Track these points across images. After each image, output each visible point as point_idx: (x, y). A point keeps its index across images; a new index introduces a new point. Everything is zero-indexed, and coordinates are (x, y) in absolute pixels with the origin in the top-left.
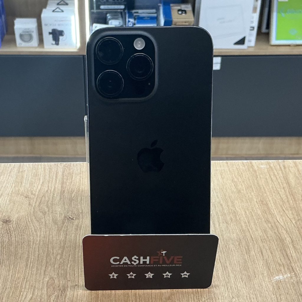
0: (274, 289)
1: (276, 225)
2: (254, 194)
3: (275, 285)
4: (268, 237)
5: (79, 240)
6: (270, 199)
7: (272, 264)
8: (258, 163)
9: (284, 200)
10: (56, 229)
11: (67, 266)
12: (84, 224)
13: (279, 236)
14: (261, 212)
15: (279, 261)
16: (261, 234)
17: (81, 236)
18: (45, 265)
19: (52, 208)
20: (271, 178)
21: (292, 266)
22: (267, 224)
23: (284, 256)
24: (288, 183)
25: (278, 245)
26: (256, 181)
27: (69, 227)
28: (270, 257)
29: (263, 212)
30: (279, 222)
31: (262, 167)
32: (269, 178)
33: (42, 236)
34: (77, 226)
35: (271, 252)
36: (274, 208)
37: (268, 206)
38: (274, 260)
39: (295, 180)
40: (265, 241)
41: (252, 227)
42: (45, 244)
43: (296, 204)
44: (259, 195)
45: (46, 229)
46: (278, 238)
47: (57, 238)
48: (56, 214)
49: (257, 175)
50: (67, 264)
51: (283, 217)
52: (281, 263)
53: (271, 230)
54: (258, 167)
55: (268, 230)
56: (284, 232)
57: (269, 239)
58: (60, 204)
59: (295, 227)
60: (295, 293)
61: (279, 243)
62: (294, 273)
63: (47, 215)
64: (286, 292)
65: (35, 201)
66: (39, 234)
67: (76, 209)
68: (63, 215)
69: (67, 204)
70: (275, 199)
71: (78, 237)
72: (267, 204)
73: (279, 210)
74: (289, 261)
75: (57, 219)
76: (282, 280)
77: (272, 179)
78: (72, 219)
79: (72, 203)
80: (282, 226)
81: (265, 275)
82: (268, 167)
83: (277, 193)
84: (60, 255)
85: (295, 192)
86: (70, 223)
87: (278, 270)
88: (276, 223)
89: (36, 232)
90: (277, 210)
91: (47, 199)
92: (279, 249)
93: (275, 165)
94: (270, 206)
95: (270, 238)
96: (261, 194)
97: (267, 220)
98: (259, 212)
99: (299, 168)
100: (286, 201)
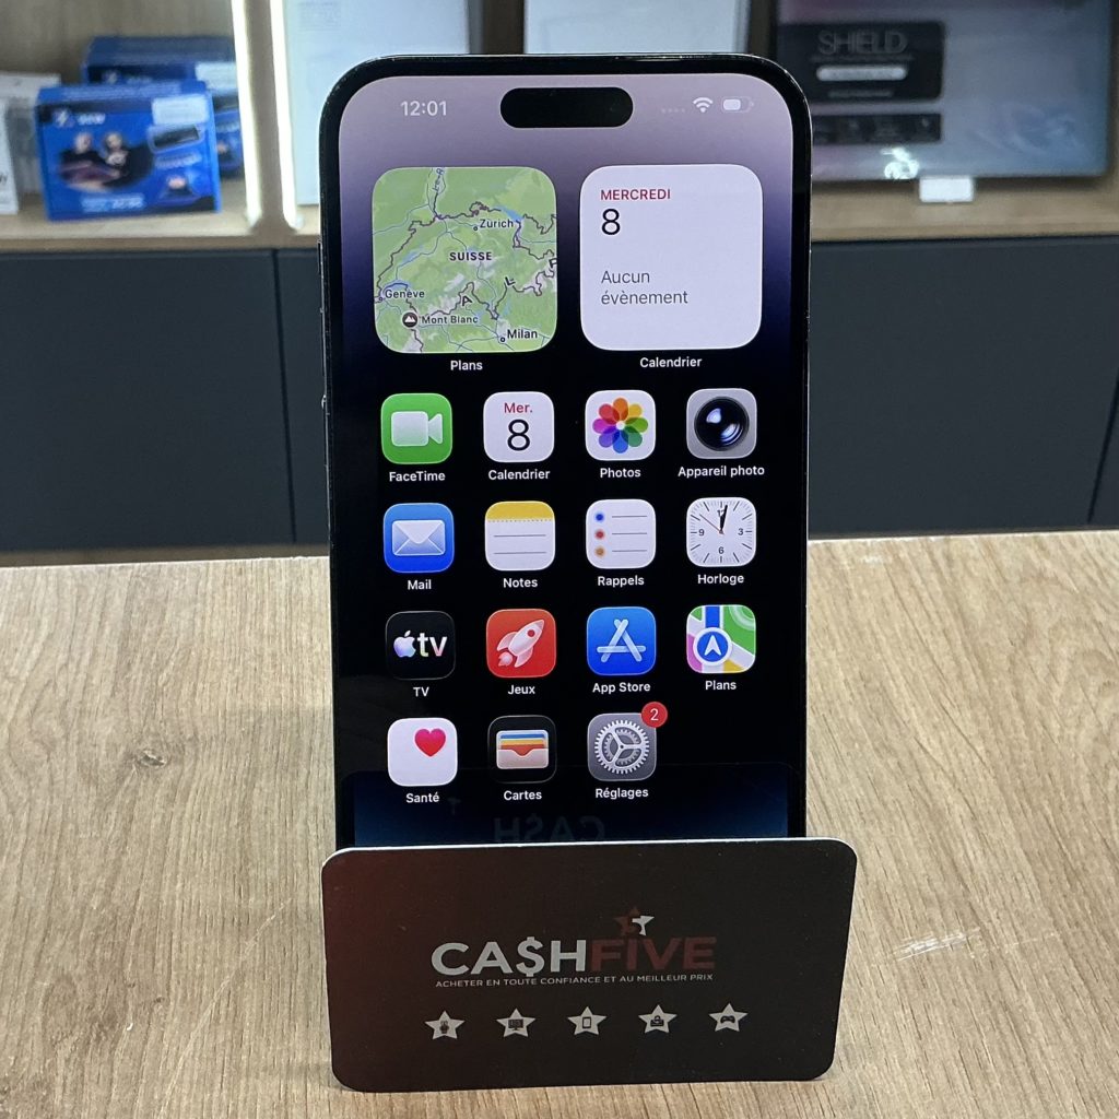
0: (905, 988)
1: (915, 761)
2: (837, 654)
3: (907, 972)
4: (885, 805)
5: (179, 836)
6: (896, 670)
7: (898, 898)
8: (854, 548)
9: (944, 671)
10: (93, 799)
11: (128, 932)
12: (200, 779)
13: (926, 797)
14: (860, 717)
15: (926, 888)
16: (860, 794)
17: (185, 824)
18: (42, 932)
19: (79, 727)
20: (900, 599)
21: (973, 903)
22: (881, 757)
23: (941, 869)
24: (961, 615)
25: (921, 830)
26: (844, 611)
27: (141, 794)
28: (893, 873)
29: (871, 717)
30: (926, 752)
31: (867, 561)
32: (892, 599)
33: (37, 825)
34: (174, 788)
35: (894, 856)
36: (908, 700)
37: (888, 696)
38: (904, 886)
39: (988, 603)
40: (873, 817)
41: (826, 770)
42: (46, 856)
43: (990, 685)
44: (857, 657)
45: (52, 802)
46: (922, 805)
47: (94, 834)
48: (95, 745)
49: (849, 590)
50: (127, 926)
51: (942, 734)
52: (932, 894)
53: (896, 778)
54: (853, 560)
55: (885, 778)
56: (946, 785)
57: (890, 811)
58: (113, 710)
59: (984, 764)
60: (982, 1001)
61: (923, 823)
62: (977, 929)
63: (58, 749)
64: (949, 997)
65: (16, 701)
66: (24, 819)
67: (172, 726)
68: (122, 750)
69: (139, 712)
70: (914, 669)
71: (173, 828)
72: (883, 691)
73: (926, 708)
74: (962, 887)
75: (97, 765)
76: (932, 955)
77: (903, 604)
78: (156, 763)
79: (159, 706)
80: (938, 765)
81: (872, 937)
82: (891, 559)
83: (922, 648)
84: (101, 892)
85: (987, 644)
86: (145, 777)
87: (919, 918)
88: (916, 754)
89: (13, 813)
90: (919, 708)
91: (62, 693)
92: (924, 845)
93: (914, 554)
94: (896, 695)
95: (892, 809)
96: (863, 655)
97: (885, 746)
98: (855, 717)
99: (1001, 562)
100: (953, 675)
